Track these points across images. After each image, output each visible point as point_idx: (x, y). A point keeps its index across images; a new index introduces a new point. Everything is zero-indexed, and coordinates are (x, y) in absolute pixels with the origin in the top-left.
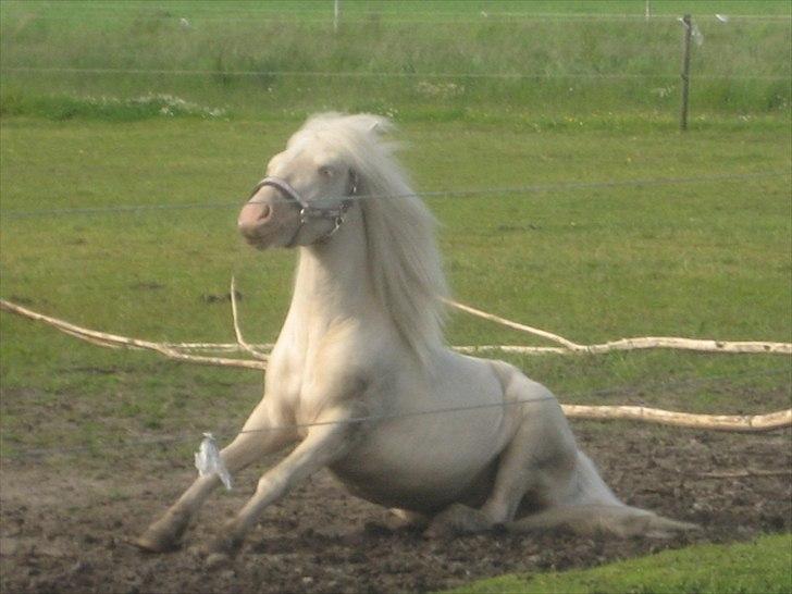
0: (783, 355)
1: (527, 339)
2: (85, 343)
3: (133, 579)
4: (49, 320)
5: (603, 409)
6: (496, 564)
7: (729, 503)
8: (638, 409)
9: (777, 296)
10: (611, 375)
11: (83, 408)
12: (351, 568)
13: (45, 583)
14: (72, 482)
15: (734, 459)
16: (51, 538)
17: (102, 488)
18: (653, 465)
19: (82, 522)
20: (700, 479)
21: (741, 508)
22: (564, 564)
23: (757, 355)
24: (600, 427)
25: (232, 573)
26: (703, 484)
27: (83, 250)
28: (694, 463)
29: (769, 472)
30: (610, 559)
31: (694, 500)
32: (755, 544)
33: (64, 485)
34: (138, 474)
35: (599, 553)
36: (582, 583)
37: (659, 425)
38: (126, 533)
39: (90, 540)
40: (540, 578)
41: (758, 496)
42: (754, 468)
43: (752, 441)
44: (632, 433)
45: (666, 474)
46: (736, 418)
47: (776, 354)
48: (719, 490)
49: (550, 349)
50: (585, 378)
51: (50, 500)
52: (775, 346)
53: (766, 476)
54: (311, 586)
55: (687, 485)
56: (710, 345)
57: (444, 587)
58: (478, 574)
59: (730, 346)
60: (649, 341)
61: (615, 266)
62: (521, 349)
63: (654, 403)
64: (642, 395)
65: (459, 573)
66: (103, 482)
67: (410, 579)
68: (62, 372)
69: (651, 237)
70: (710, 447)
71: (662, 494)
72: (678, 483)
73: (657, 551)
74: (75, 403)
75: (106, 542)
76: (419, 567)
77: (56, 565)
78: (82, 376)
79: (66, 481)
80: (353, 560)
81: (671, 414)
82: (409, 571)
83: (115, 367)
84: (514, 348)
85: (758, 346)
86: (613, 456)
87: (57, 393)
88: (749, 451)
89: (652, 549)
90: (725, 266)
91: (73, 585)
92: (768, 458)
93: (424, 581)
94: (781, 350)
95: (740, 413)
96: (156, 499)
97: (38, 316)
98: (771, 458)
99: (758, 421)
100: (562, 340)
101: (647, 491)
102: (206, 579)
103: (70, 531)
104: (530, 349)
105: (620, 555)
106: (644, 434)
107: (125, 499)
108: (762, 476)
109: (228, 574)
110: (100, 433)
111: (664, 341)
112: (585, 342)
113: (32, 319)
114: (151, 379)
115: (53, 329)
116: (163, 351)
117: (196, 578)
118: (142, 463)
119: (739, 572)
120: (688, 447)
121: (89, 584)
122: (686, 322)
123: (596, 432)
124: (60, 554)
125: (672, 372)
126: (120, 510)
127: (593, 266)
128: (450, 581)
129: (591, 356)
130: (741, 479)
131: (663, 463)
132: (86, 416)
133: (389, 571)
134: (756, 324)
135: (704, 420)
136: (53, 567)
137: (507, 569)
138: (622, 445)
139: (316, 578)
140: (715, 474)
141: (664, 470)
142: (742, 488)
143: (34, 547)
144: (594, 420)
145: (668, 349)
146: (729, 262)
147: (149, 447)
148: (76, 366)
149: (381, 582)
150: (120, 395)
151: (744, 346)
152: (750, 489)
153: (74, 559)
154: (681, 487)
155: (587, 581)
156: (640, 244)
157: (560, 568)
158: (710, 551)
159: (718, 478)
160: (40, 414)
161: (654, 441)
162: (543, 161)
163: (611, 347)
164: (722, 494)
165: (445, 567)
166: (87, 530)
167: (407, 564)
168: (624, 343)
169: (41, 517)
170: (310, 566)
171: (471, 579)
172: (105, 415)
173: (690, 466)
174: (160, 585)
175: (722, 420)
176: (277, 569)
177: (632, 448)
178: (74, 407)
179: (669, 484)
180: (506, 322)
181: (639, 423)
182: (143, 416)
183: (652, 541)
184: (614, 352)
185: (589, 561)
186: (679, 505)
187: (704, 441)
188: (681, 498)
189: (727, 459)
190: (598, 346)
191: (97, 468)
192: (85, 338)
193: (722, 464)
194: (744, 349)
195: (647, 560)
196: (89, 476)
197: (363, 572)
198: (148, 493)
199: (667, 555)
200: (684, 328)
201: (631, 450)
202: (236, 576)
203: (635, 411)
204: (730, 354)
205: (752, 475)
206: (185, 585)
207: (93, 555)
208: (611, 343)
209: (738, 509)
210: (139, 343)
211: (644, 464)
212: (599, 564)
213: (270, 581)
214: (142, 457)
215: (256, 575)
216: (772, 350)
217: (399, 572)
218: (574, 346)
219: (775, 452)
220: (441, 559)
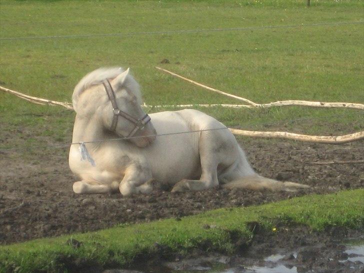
0: (351, 108)
1: (233, 101)
2: (29, 103)
3: (48, 210)
4: (12, 91)
5: (268, 133)
6: (216, 204)
7: (325, 176)
8: (284, 133)
9: (349, 82)
10: (272, 117)
11: (27, 132)
12: (149, 205)
13: (7, 212)
14: (21, 166)
15: (328, 156)
16: (11, 191)
17: (35, 169)
18: (290, 159)
19: (24, 184)
20: (312, 165)
21: (330, 178)
22: (248, 203)
23: (339, 109)
24: (266, 141)
25: (94, 207)
26: (313, 167)
27: (29, 60)
28: (309, 158)
29: (344, 162)
30: (269, 201)
31: (309, 175)
32: (336, 194)
33: (18, 167)
34: (52, 162)
35: (264, 199)
36: (256, 212)
37: (293, 140)
38: (46, 189)
39: (29, 192)
40: (236, 210)
41: (338, 173)
42: (337, 160)
43: (336, 148)
44: (280, 144)
45: (296, 163)
46: (329, 137)
47: (348, 108)
48: (320, 170)
49: (244, 106)
50: (260, 119)
51: (10, 174)
52: (348, 105)
53: (342, 164)
54: (130, 213)
55: (306, 168)
56: (318, 104)
57: (192, 214)
58: (208, 208)
59: (327, 104)
60: (290, 102)
61: (275, 68)
62: (230, 106)
63: (291, 131)
64: (286, 127)
65: (199, 208)
66: (35, 166)
67: (176, 210)
68: (18, 115)
69: (292, 55)
70: (317, 150)
71: (294, 172)
72: (301, 167)
73: (291, 198)
74: (23, 130)
75: (36, 194)
76: (181, 204)
77: (13, 203)
78: (27, 118)
79: (18, 165)
80: (150, 202)
81: (299, 135)
82: (176, 206)
83: (42, 113)
84: (227, 105)
85: (340, 104)
86: (272, 155)
87: (16, 125)
88: (335, 153)
89: (288, 197)
90: (326, 68)
91: (20, 212)
92: (343, 155)
93: (183, 212)
94: (351, 106)
95: (331, 135)
96: (60, 173)
97: (7, 90)
98: (345, 155)
99: (339, 139)
100: (250, 102)
101: (287, 171)
102: (82, 210)
103: (19, 188)
104: (235, 106)
105: (274, 200)
106: (287, 144)
107: (45, 174)
108: (340, 164)
109: (92, 208)
110: (34, 143)
111: (297, 102)
112: (261, 102)
113: (5, 91)
114: (59, 119)
115: (14, 96)
116: (65, 106)
117: (77, 210)
118: (54, 157)
119: (328, 207)
120: (307, 150)
121: (28, 212)
122: (307, 94)
123: (264, 143)
124: (14, 198)
125: (300, 116)
126: (43, 178)
127: (265, 68)
128: (195, 211)
129: (263, 109)
130: (331, 165)
131: (294, 157)
132: (29, 136)
133: (167, 206)
134: (339, 94)
135: (314, 138)
136: (11, 204)
137: (221, 206)
138: (276, 150)
139: (133, 210)
140: (318, 163)
141: (295, 161)
142: (331, 169)
143: (3, 196)
144: (263, 138)
145: (298, 106)
146: (328, 66)
147: (57, 150)
148: (25, 113)
149: (163, 212)
150: (45, 126)
151: (334, 104)
152: (334, 170)
153: (21, 201)
154: (303, 169)
155: (258, 211)
156: (287, 58)
157: (246, 205)
158: (315, 197)
159: (321, 165)
160: (8, 135)
161: (291, 148)
162: (243, 20)
163: (272, 105)
164: (322, 172)
165: (193, 205)
166: (28, 188)
167: (175, 204)
168: (278, 103)
169: (7, 181)
170: (130, 204)
171: (205, 210)
172: (38, 135)
173: (307, 159)
174: (61, 212)
175: (323, 138)
176: (115, 206)
177: (281, 151)
178: (24, 132)
179: (297, 167)
180: (224, 93)
181: (284, 139)
182: (55, 135)
183: (289, 193)
184: (274, 107)
185: (259, 202)
186: (301, 177)
187: (314, 148)
188: (303, 174)
189: (325, 156)
190: (266, 105)
191: (33, 159)
192: (29, 100)
193: (322, 159)
194: (334, 106)
195: (286, 202)
196: (29, 163)
197: (155, 207)
198: (56, 171)
199: (295, 200)
200: (306, 96)
201: (280, 152)
202: (96, 209)
203: (282, 134)
204: (327, 108)
205: (336, 163)
206: (72, 213)
207: (30, 199)
208: (272, 103)
209: (329, 179)
210: (54, 102)
211: (286, 159)
212: (264, 203)
213: (111, 212)
214: (54, 154)
215: (105, 208)
216: (346, 106)
217: (171, 207)
218: (255, 104)
219: (347, 153)
220: (191, 201)
